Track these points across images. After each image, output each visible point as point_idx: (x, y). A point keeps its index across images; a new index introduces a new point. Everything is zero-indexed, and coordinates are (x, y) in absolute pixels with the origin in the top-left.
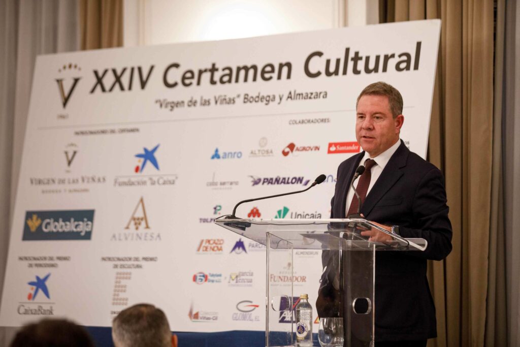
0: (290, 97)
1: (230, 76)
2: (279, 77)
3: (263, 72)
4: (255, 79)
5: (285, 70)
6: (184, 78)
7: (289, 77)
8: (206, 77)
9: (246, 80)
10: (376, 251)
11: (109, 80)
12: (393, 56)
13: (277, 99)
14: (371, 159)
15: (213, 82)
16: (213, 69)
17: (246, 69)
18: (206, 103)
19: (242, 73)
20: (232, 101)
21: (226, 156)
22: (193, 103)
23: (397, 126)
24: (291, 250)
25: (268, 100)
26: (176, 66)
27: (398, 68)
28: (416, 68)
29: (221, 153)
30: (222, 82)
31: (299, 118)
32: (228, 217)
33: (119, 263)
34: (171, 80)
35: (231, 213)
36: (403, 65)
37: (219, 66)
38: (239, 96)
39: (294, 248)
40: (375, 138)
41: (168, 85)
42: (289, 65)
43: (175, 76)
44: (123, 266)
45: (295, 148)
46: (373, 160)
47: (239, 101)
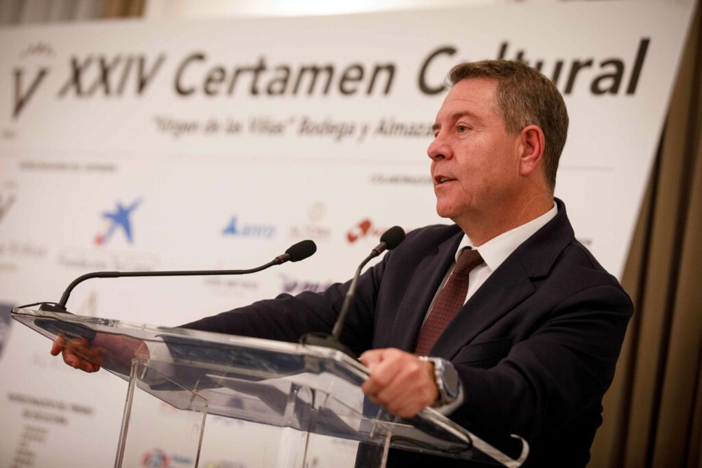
0: (381, 129)
1: (286, 81)
2: (370, 90)
3: (345, 78)
4: (326, 90)
5: (383, 77)
6: (209, 80)
7: (387, 90)
8: (245, 81)
9: (311, 90)
10: (391, 450)
11: (91, 76)
12: (589, 63)
13: (358, 132)
14: (474, 248)
15: (254, 91)
16: (260, 69)
17: (315, 71)
18: (234, 128)
19: (307, 78)
20: (277, 129)
21: (247, 231)
22: (213, 127)
23: (524, 155)
24: (201, 415)
25: (341, 131)
26: (200, 57)
27: (595, 89)
28: (632, 89)
29: (240, 226)
30: (270, 92)
31: (389, 171)
32: (45, 306)
33: (33, 408)
34: (186, 83)
35: (58, 301)
36: (606, 84)
37: (272, 63)
38: (292, 120)
39: (209, 413)
40: (455, 179)
41: (181, 91)
42: (391, 69)
43: (195, 76)
44: (38, 416)
45: (370, 230)
46: (476, 251)
47: (292, 130)
